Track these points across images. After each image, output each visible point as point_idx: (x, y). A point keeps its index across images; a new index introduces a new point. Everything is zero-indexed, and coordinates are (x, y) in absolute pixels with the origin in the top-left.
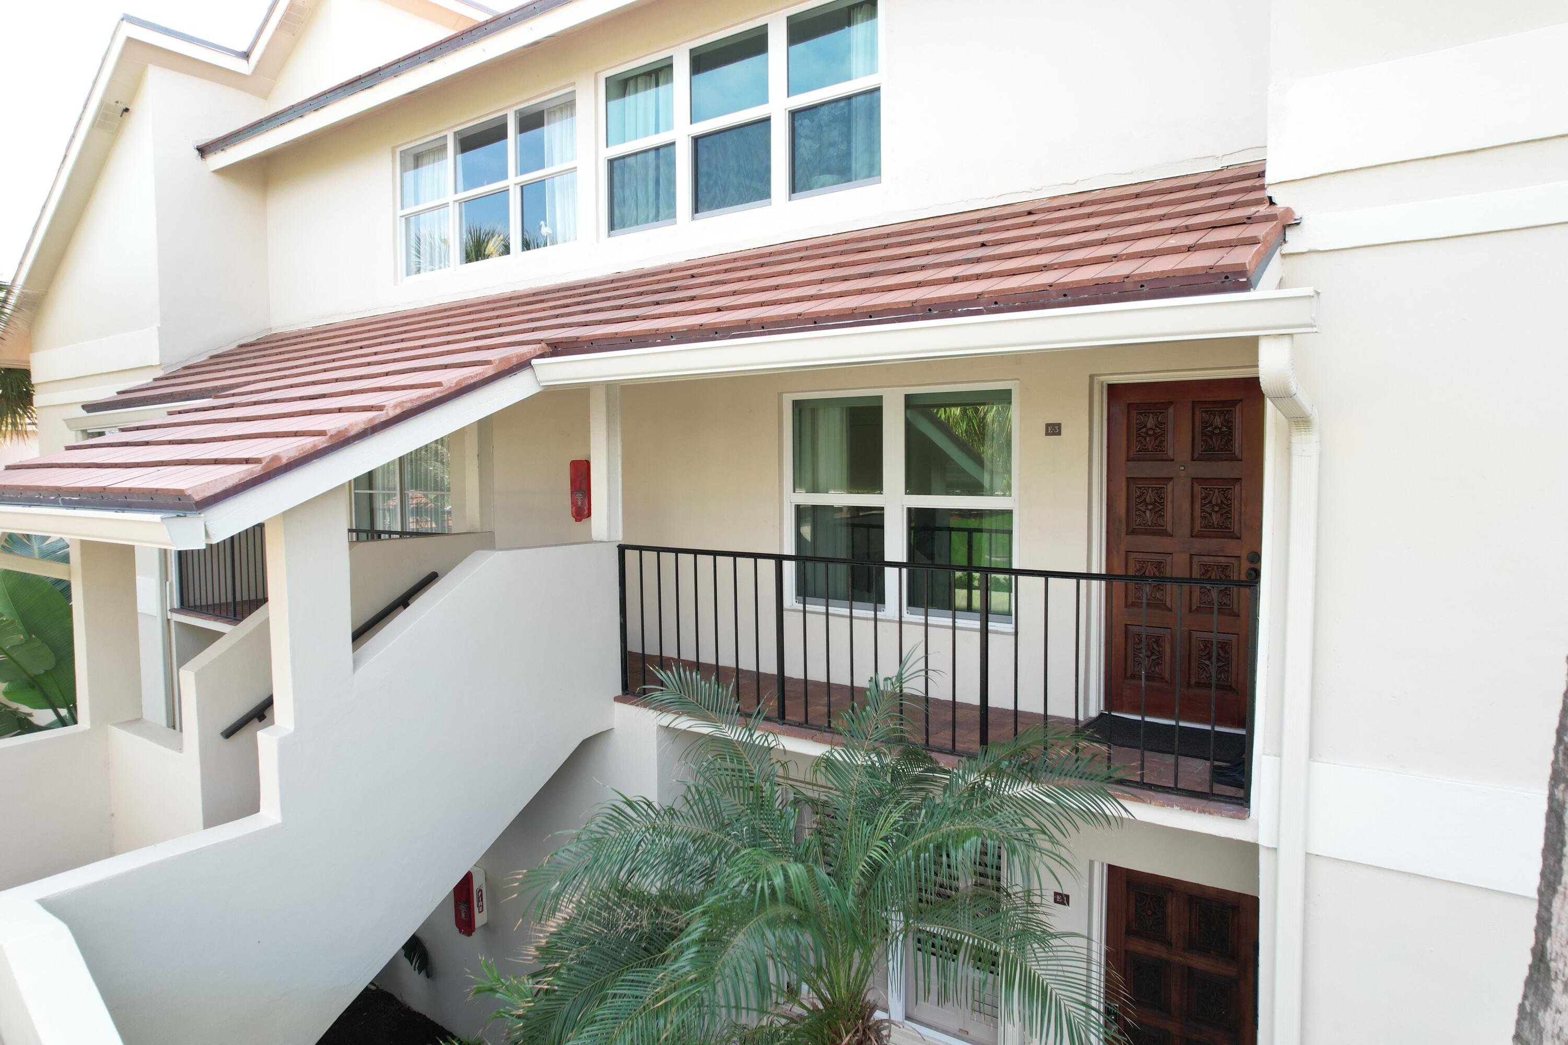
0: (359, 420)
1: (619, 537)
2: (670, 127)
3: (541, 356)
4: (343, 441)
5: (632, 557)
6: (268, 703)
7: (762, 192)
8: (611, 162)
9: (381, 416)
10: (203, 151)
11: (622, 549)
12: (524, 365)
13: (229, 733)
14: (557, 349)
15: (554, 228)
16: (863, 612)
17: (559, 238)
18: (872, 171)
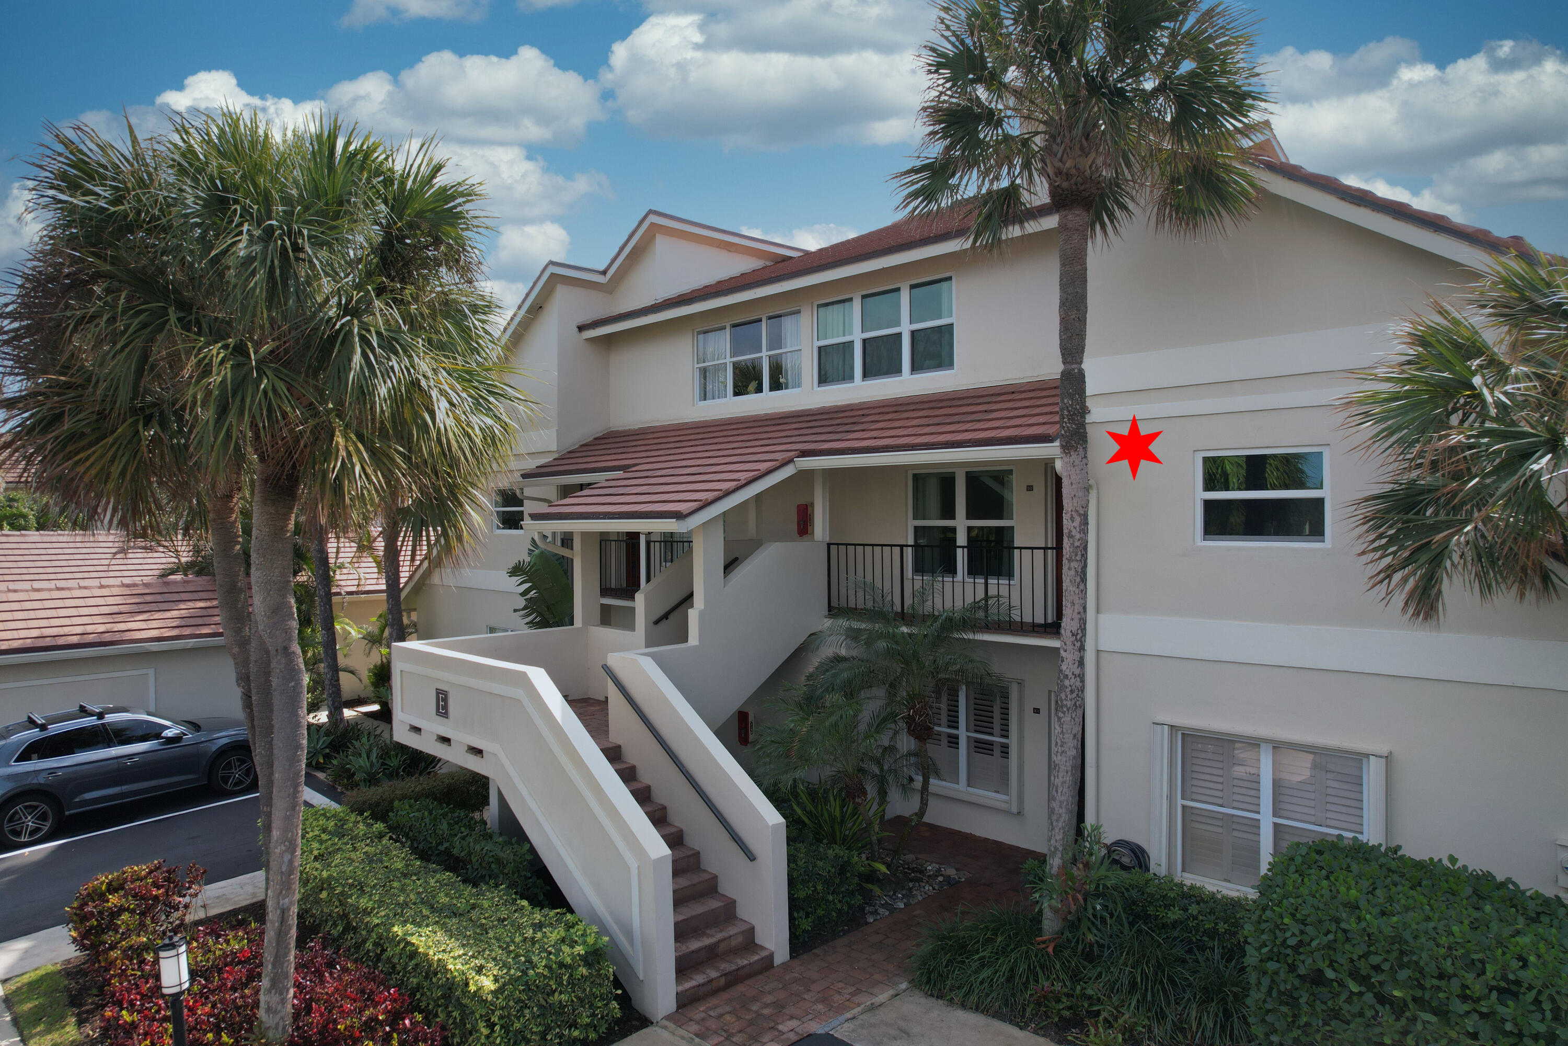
0: (732, 485)
1: (827, 540)
2: (851, 333)
3: (798, 457)
4: (728, 493)
5: (834, 549)
6: (691, 595)
7: (898, 371)
8: (820, 348)
9: (740, 483)
10: (581, 328)
11: (829, 545)
12: (790, 461)
13: (657, 622)
14: (804, 454)
15: (787, 379)
16: (948, 579)
17: (790, 385)
18: (950, 365)
